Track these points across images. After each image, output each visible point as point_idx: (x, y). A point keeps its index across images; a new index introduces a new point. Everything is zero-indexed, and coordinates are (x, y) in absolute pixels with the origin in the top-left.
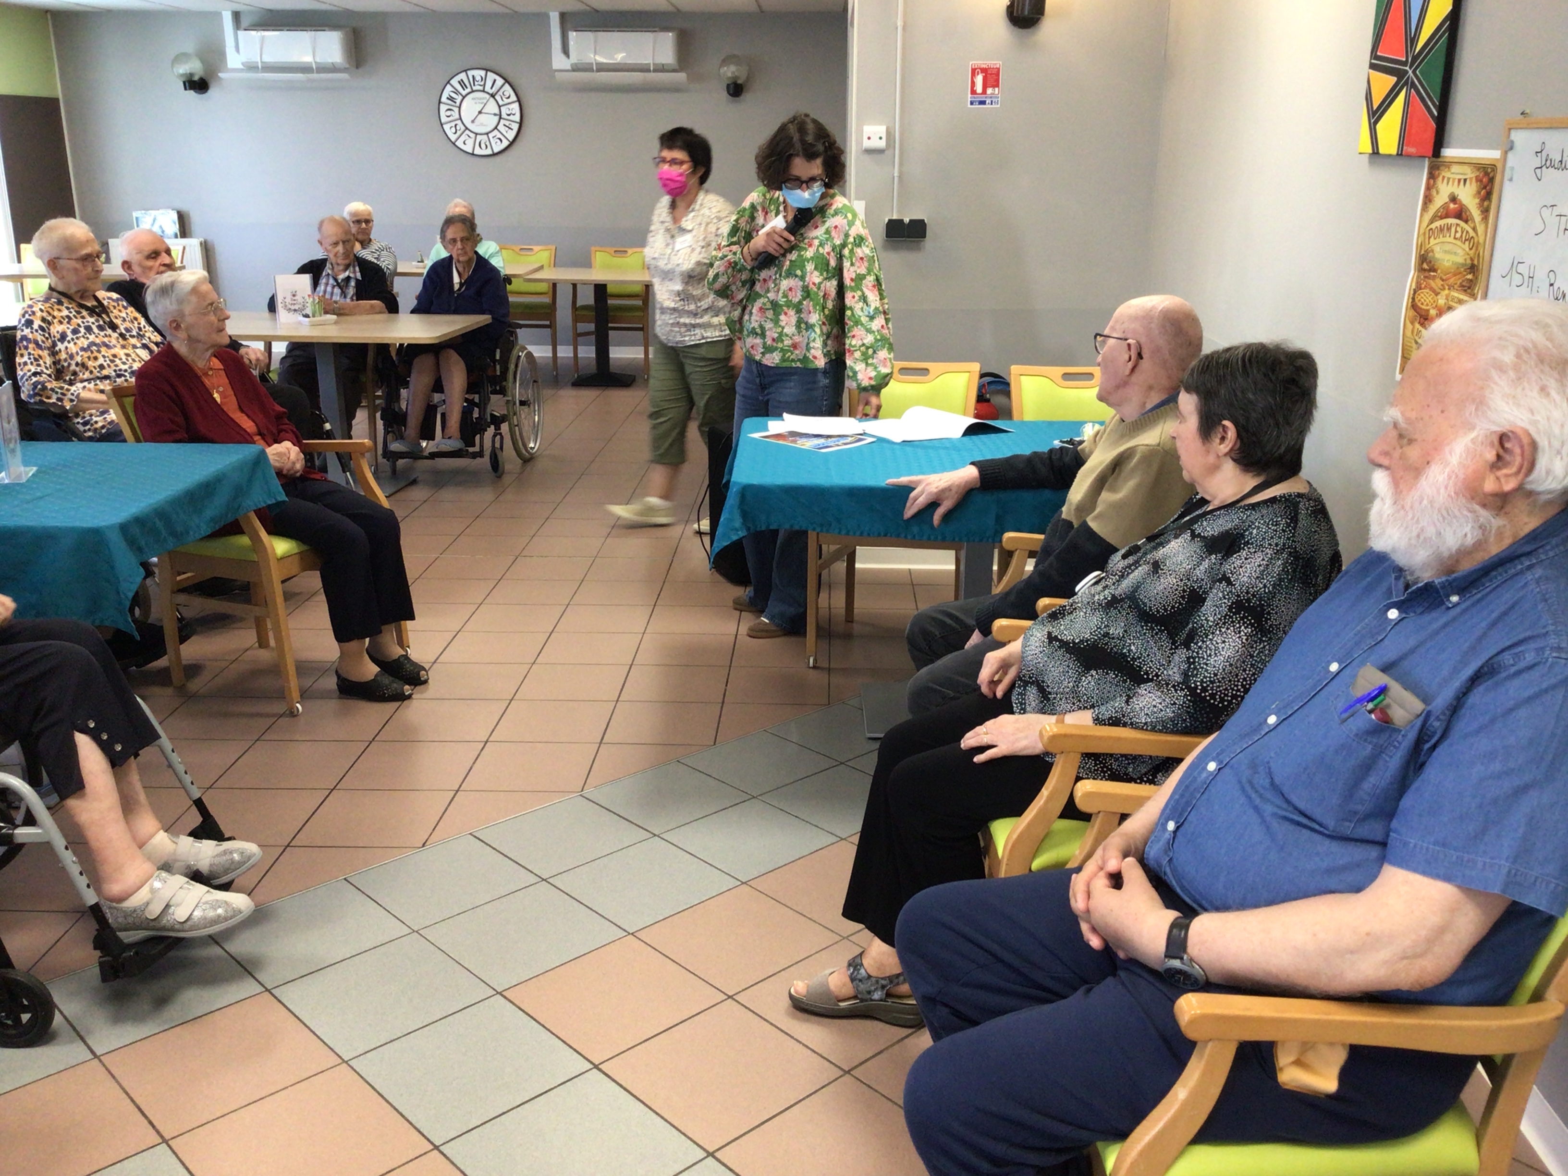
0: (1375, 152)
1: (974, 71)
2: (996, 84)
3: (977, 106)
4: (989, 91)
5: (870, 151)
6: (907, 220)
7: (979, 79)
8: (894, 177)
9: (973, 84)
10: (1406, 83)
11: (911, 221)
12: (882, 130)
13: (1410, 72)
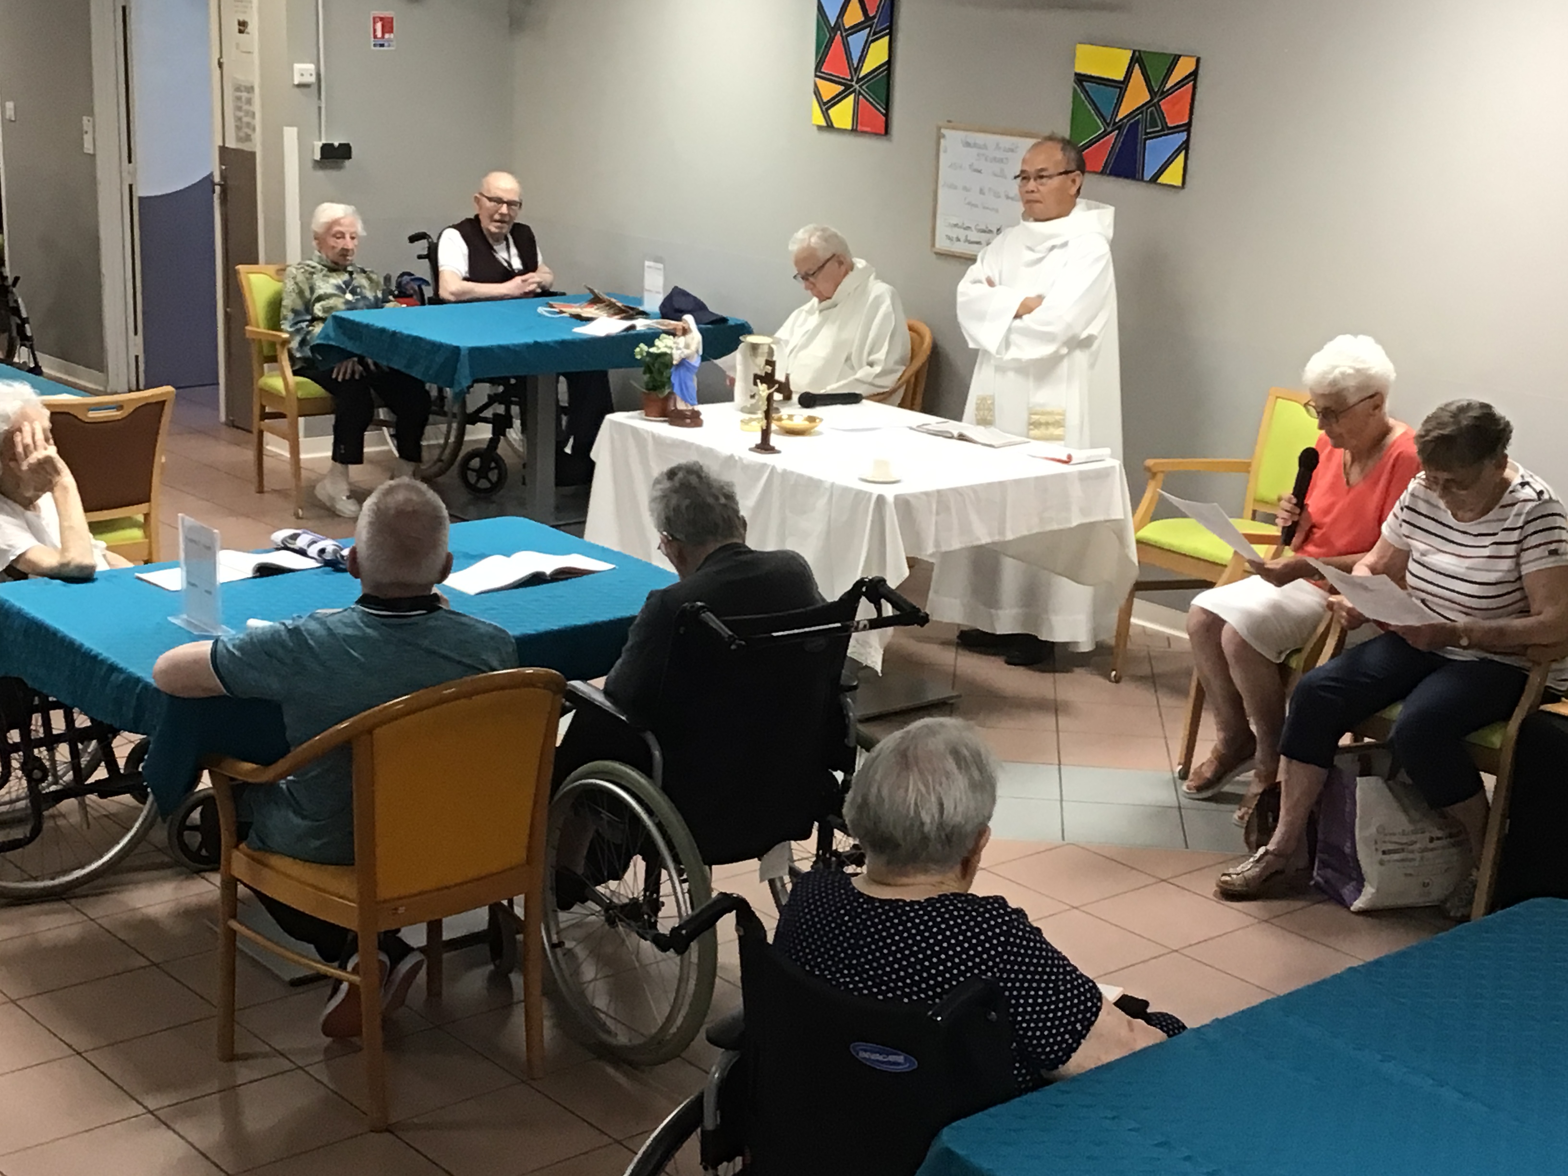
0: (829, 126)
1: (374, 18)
2: (391, 31)
3: (378, 48)
4: (387, 36)
5: (301, 86)
6: (336, 144)
7: (379, 26)
8: (320, 108)
9: (375, 31)
10: (854, 91)
11: (340, 145)
12: (311, 67)
13: (857, 86)
